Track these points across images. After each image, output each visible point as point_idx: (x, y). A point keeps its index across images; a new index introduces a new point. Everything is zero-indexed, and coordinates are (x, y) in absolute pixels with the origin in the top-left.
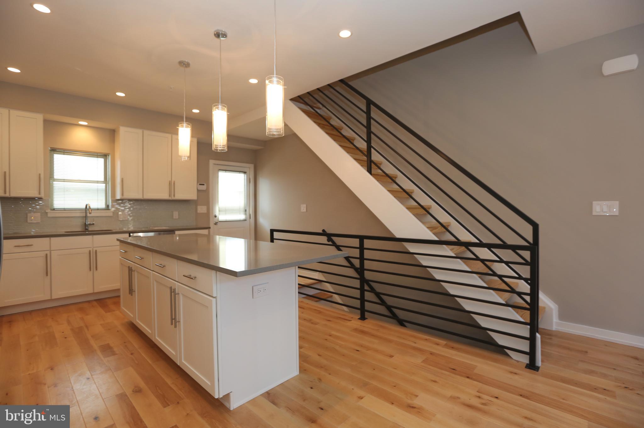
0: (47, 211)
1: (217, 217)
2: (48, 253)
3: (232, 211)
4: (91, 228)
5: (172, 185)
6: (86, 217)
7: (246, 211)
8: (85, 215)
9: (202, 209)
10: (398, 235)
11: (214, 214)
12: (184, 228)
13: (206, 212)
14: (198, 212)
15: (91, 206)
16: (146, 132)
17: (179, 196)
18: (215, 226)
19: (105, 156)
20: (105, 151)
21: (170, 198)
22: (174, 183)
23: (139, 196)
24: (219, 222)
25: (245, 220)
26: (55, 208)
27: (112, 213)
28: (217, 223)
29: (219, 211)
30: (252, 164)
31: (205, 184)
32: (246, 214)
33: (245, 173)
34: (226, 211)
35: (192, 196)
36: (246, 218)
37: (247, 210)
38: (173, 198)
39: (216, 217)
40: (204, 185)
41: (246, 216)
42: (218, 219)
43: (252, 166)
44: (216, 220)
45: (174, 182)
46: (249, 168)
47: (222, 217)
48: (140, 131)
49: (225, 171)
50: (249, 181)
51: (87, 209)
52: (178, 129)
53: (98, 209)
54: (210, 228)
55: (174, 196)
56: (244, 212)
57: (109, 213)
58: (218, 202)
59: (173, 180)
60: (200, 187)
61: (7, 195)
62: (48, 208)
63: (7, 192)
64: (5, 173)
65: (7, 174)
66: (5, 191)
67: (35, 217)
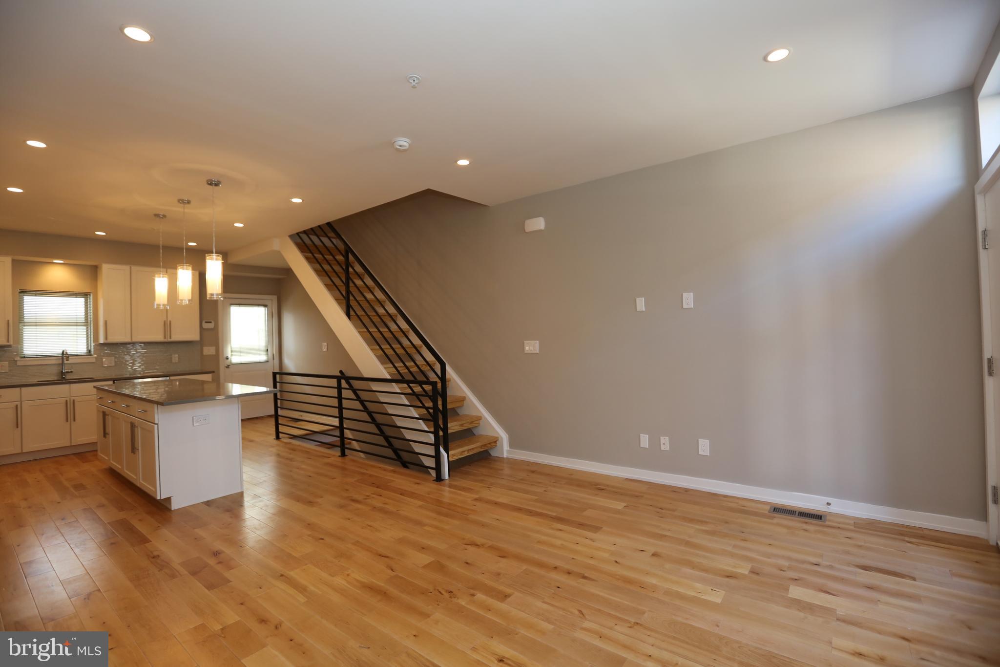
0: (16, 359)
1: (230, 359)
2: (19, 403)
3: (250, 351)
4: (68, 377)
5: (167, 326)
6: (63, 364)
7: (267, 350)
8: (61, 362)
9: (209, 351)
10: (366, 375)
11: (225, 356)
13: (214, 353)
14: (204, 354)
15: (68, 352)
16: (134, 268)
17: (176, 337)
18: (226, 369)
19: (85, 295)
20: (85, 290)
21: (166, 340)
22: (170, 324)
23: (127, 339)
24: (232, 365)
25: (267, 361)
26: (26, 354)
27: (94, 359)
28: (229, 365)
29: (232, 352)
30: (275, 295)
31: (212, 322)
32: (267, 354)
33: (265, 306)
34: (241, 352)
35: (194, 336)
36: (268, 359)
37: (269, 350)
38: (169, 340)
39: (227, 358)
40: (211, 322)
41: (268, 356)
42: (231, 361)
43: (275, 298)
44: (228, 362)
45: (170, 322)
46: (272, 300)
47: (235, 359)
48: (126, 268)
49: (238, 305)
50: (270, 315)
51: (64, 356)
52: (154, 280)
53: (77, 355)
54: (213, 372)
55: (170, 338)
56: (265, 353)
57: (91, 359)
58: (230, 342)
59: (169, 319)
60: (205, 326)
62: (18, 356)
67: (2, 366)
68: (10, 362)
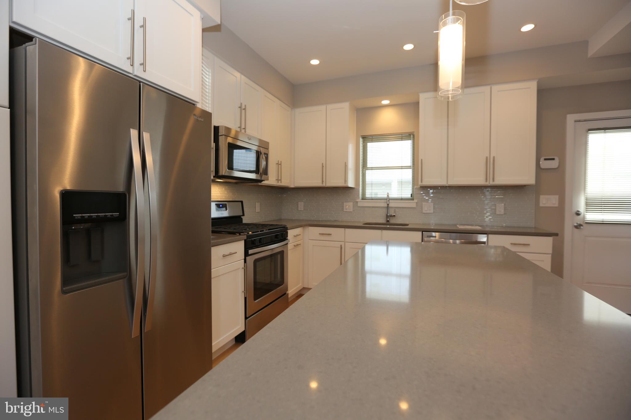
0: (357, 200)
1: (582, 216)
2: (343, 244)
5: (490, 164)
6: (388, 207)
8: (386, 206)
9: (548, 201)
11: (575, 210)
13: (556, 205)
14: (541, 205)
17: (501, 180)
18: (576, 230)
21: (487, 184)
22: (494, 160)
23: (442, 182)
24: (584, 225)
26: (367, 197)
27: (415, 204)
28: (581, 225)
29: (587, 204)
31: (557, 158)
34: (605, 205)
35: (528, 178)
38: (491, 183)
39: (578, 214)
40: (553, 159)
42: (584, 217)
44: (578, 220)
45: (494, 157)
47: (592, 216)
53: (402, 199)
54: (556, 235)
55: (493, 180)
57: (413, 204)
58: (585, 188)
59: (492, 155)
60: (545, 164)
61: (324, 185)
62: (359, 198)
63: (324, 183)
64: (323, 164)
65: (324, 165)
66: (323, 181)
67: (349, 206)
68: (353, 203)
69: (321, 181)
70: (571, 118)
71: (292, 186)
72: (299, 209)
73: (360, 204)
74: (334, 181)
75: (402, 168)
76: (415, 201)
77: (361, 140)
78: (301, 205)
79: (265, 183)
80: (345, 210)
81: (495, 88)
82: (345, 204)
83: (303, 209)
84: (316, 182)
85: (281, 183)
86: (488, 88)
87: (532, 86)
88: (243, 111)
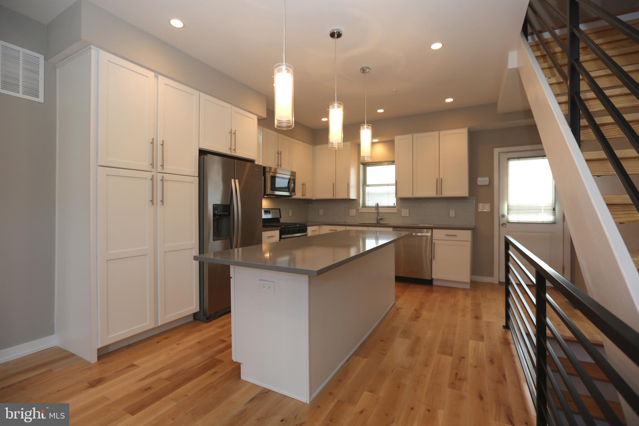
0: (359, 208)
1: (506, 217)
3: (537, 210)
4: (382, 222)
5: (439, 183)
6: (378, 213)
7: (554, 209)
8: (377, 212)
9: (484, 208)
11: (501, 214)
12: (441, 226)
13: (489, 210)
14: (480, 210)
16: (415, 135)
17: (446, 193)
18: (501, 227)
19: (395, 163)
21: (438, 196)
22: (441, 181)
23: (410, 195)
24: (507, 224)
25: (554, 223)
26: (366, 205)
27: (397, 210)
28: (505, 224)
29: (509, 210)
31: (487, 177)
32: (555, 214)
34: (520, 210)
36: (555, 219)
37: (557, 209)
38: (441, 196)
39: (503, 216)
41: (555, 217)
42: (507, 219)
44: (503, 221)
45: (441, 179)
47: (513, 218)
49: (517, 159)
53: (388, 207)
55: (441, 194)
56: (551, 212)
57: (395, 211)
58: (507, 198)
59: (440, 177)
60: (480, 182)
61: (334, 198)
62: (360, 206)
63: (335, 196)
64: (333, 183)
65: (335, 184)
66: (334, 195)
67: (353, 212)
68: (356, 210)
69: (332, 195)
70: (496, 151)
71: (314, 199)
72: (320, 214)
73: (360, 211)
74: (341, 195)
75: (388, 185)
76: (397, 208)
77: (361, 166)
78: (321, 212)
79: (294, 197)
80: (350, 215)
81: (442, 133)
82: (350, 210)
83: (322, 214)
84: (329, 196)
85: (305, 196)
86: (437, 133)
87: (465, 131)
88: (280, 155)
